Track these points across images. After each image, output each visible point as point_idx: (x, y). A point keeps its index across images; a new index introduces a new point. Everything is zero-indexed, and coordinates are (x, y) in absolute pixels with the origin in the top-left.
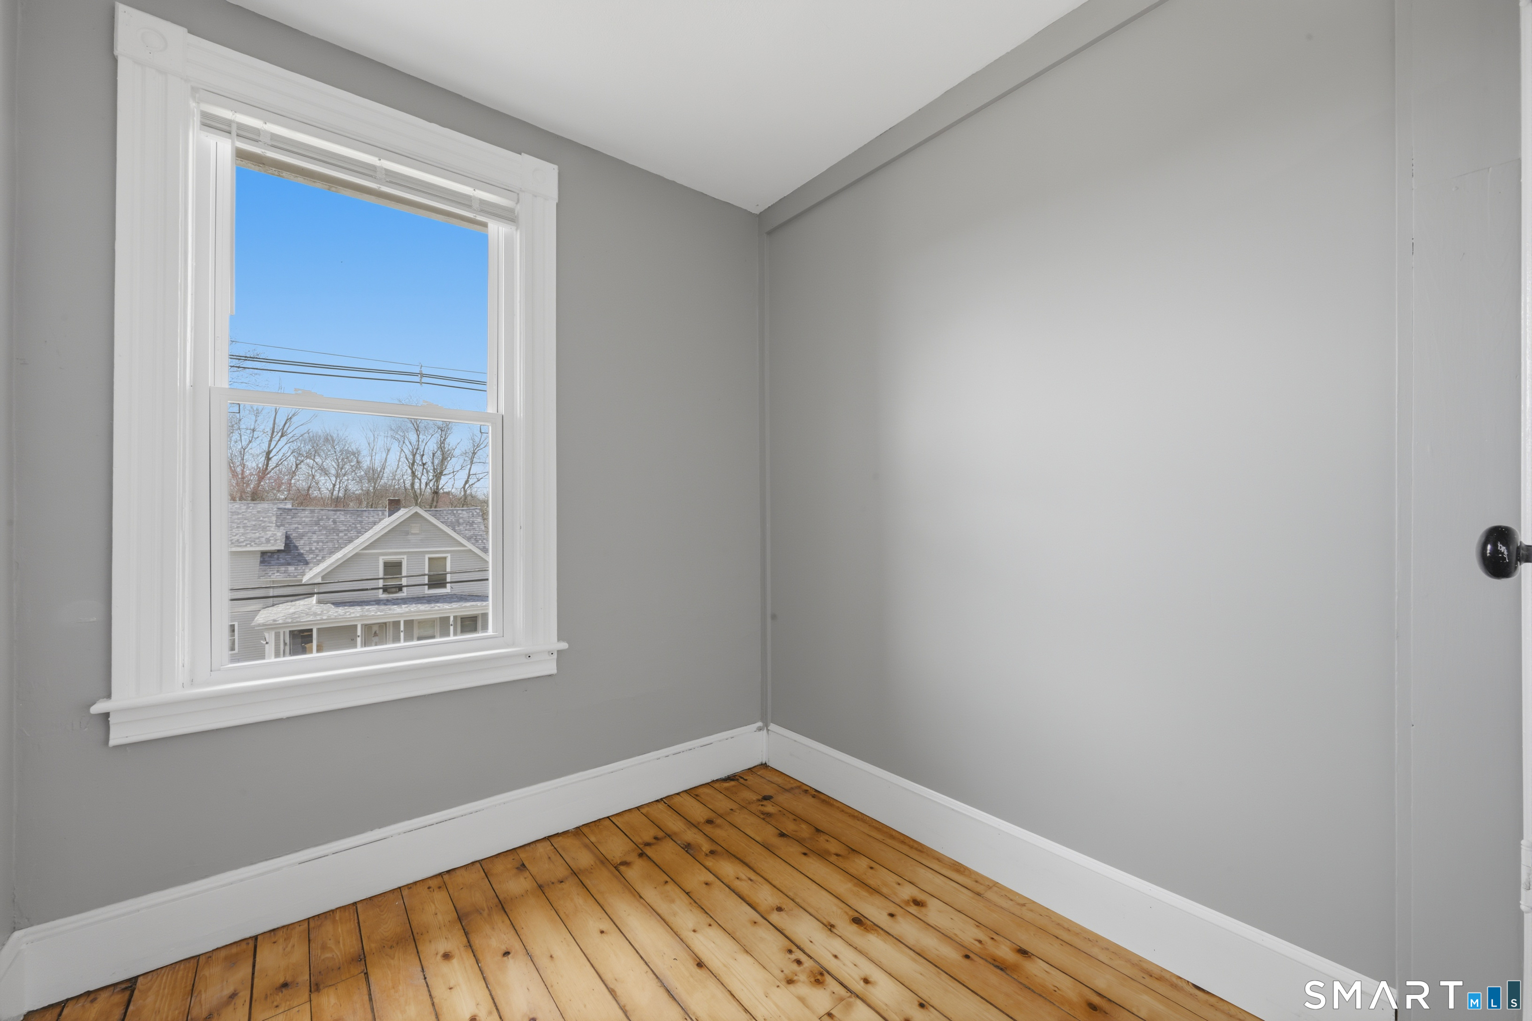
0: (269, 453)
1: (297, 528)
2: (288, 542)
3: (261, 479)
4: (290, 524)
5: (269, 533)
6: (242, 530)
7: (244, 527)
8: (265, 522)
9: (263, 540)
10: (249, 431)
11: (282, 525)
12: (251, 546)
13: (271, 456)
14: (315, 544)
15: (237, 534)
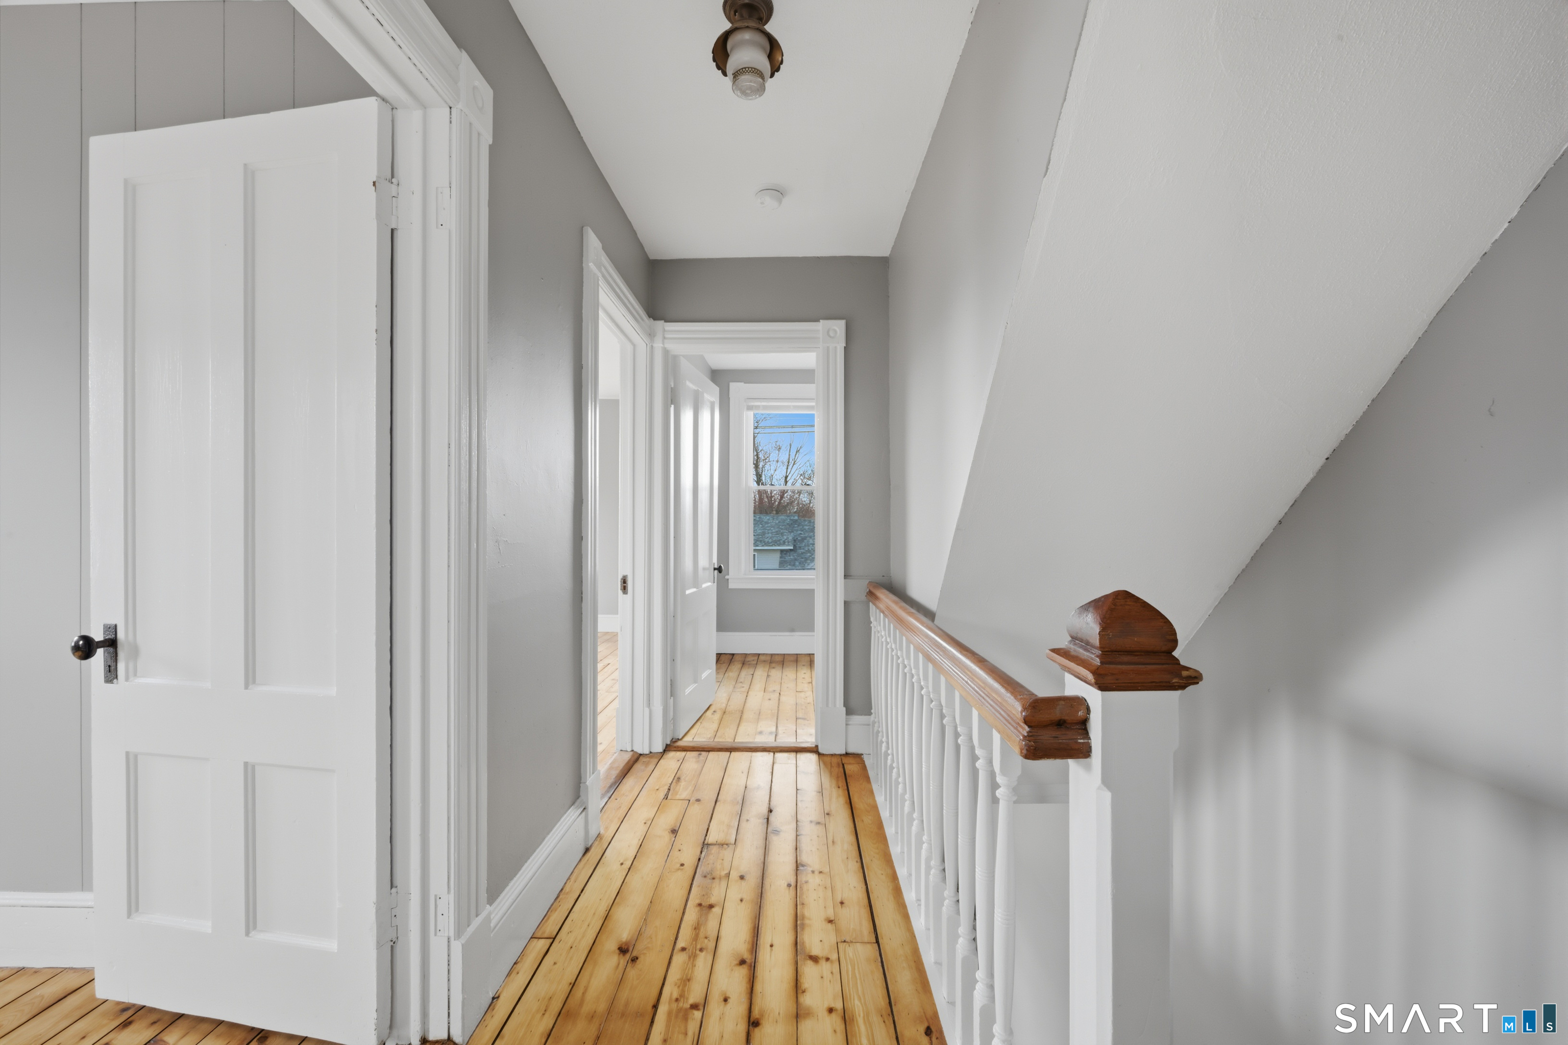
0: (786, 477)
1: (801, 534)
2: (795, 544)
3: (782, 497)
4: (797, 530)
5: (785, 537)
6: (770, 535)
7: (772, 533)
8: (782, 529)
9: (782, 541)
10: (775, 462)
11: (792, 532)
12: (775, 546)
13: (788, 479)
14: (811, 546)
15: (768, 537)
